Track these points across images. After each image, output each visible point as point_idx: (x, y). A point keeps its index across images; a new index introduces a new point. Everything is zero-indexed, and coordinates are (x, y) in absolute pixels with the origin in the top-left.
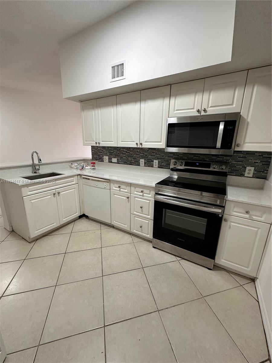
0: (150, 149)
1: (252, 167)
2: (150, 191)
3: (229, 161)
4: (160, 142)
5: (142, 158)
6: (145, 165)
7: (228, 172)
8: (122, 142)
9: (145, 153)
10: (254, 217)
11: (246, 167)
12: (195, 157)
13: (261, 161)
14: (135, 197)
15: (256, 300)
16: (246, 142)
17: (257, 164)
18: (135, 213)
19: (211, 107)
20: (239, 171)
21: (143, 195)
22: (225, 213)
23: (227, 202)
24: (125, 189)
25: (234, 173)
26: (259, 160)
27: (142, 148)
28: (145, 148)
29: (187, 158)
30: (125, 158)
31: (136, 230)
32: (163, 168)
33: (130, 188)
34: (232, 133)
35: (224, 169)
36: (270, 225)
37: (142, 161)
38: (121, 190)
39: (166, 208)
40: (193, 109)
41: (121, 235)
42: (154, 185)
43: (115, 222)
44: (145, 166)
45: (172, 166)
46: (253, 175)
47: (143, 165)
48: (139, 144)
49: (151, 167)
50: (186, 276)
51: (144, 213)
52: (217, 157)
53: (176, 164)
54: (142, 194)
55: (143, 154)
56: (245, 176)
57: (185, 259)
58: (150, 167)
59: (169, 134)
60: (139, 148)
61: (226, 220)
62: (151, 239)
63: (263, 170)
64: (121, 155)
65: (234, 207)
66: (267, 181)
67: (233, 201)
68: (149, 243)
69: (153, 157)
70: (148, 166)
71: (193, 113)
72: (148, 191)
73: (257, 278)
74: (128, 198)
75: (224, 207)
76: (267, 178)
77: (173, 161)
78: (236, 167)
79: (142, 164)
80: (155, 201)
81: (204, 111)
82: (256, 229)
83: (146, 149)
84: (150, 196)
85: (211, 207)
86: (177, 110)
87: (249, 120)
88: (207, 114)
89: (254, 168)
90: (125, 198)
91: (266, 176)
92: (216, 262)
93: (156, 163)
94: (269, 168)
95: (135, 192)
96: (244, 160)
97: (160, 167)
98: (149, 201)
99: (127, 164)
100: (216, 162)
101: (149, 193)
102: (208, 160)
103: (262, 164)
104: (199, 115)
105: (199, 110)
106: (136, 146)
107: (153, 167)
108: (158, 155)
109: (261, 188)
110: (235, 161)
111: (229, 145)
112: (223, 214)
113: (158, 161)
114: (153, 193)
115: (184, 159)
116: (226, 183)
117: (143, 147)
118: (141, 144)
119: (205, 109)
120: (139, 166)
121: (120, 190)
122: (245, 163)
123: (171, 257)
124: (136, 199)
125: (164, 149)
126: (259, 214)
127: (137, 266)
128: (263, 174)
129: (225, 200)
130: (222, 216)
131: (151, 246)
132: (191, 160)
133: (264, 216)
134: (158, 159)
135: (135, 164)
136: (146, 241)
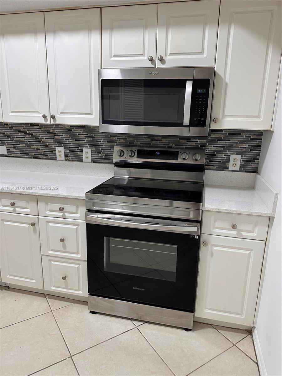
0: (72, 126)
1: (237, 155)
2: (77, 207)
3: (205, 146)
4: (90, 114)
5: (60, 144)
6: (67, 158)
7: (205, 165)
8: (12, 112)
9: (65, 136)
10: (244, 234)
11: (230, 156)
12: (154, 142)
13: (249, 146)
14: (48, 222)
15: (255, 362)
16: (225, 115)
17: (244, 150)
18: (50, 252)
19: (171, 54)
20: (220, 162)
21: (64, 215)
22: (203, 232)
23: (204, 213)
24: (27, 208)
25: (213, 165)
26: (246, 143)
27: (57, 126)
28: (64, 125)
29: (141, 144)
30: (24, 145)
31: (55, 287)
32: (102, 163)
33: (35, 204)
34: (204, 100)
35: (200, 159)
36: (265, 242)
37: (60, 151)
38: (17, 209)
39: (109, 236)
40: (142, 55)
41: (23, 300)
42: (83, 195)
43: (8, 276)
44: (66, 160)
45: (116, 159)
46: (240, 167)
47: (63, 158)
48: (48, 117)
49: (78, 161)
50: (151, 351)
51: (67, 250)
52: (187, 141)
53: (122, 154)
54: (60, 214)
55: (60, 137)
56: (230, 169)
57: (147, 322)
58: (76, 161)
59: (104, 100)
60: (50, 126)
61: (205, 244)
62: (86, 297)
63: (253, 159)
64: (15, 139)
65: (215, 221)
66: (258, 176)
67: (212, 211)
68: (81, 305)
69: (80, 142)
70: (73, 161)
71: (144, 63)
72: (72, 208)
73: (255, 328)
74: (33, 225)
75: (200, 222)
76: (259, 171)
77: (117, 149)
78: (216, 155)
79: (60, 156)
80: (87, 224)
81: (160, 61)
82: (248, 252)
83: (66, 127)
84: (78, 215)
85: (182, 225)
86: (115, 56)
87: (227, 80)
88: (166, 65)
89: (240, 156)
90: (27, 226)
91: (258, 168)
92: (196, 315)
93: (87, 153)
94: (259, 155)
95: (48, 213)
96: (226, 145)
97: (96, 160)
98: (75, 227)
99: (29, 158)
100: (186, 148)
101: (75, 211)
102: (174, 146)
103: (251, 150)
104: (153, 66)
105: (152, 57)
106: (42, 121)
107: (83, 161)
108: (89, 139)
109: (252, 187)
110: (213, 146)
111: (203, 119)
112: (200, 233)
113: (90, 149)
114: (83, 210)
115: (136, 146)
116: (203, 183)
117: (58, 122)
118: (53, 117)
119: (161, 57)
120: (55, 161)
121: (14, 212)
122: (228, 149)
123: (123, 323)
124: (51, 224)
125: (98, 127)
126: (249, 227)
127: (59, 356)
128: (253, 166)
129: (201, 211)
130: (199, 237)
131: (85, 310)
132: (147, 147)
133: (256, 230)
134: (90, 145)
135: (45, 157)
136: (76, 303)
